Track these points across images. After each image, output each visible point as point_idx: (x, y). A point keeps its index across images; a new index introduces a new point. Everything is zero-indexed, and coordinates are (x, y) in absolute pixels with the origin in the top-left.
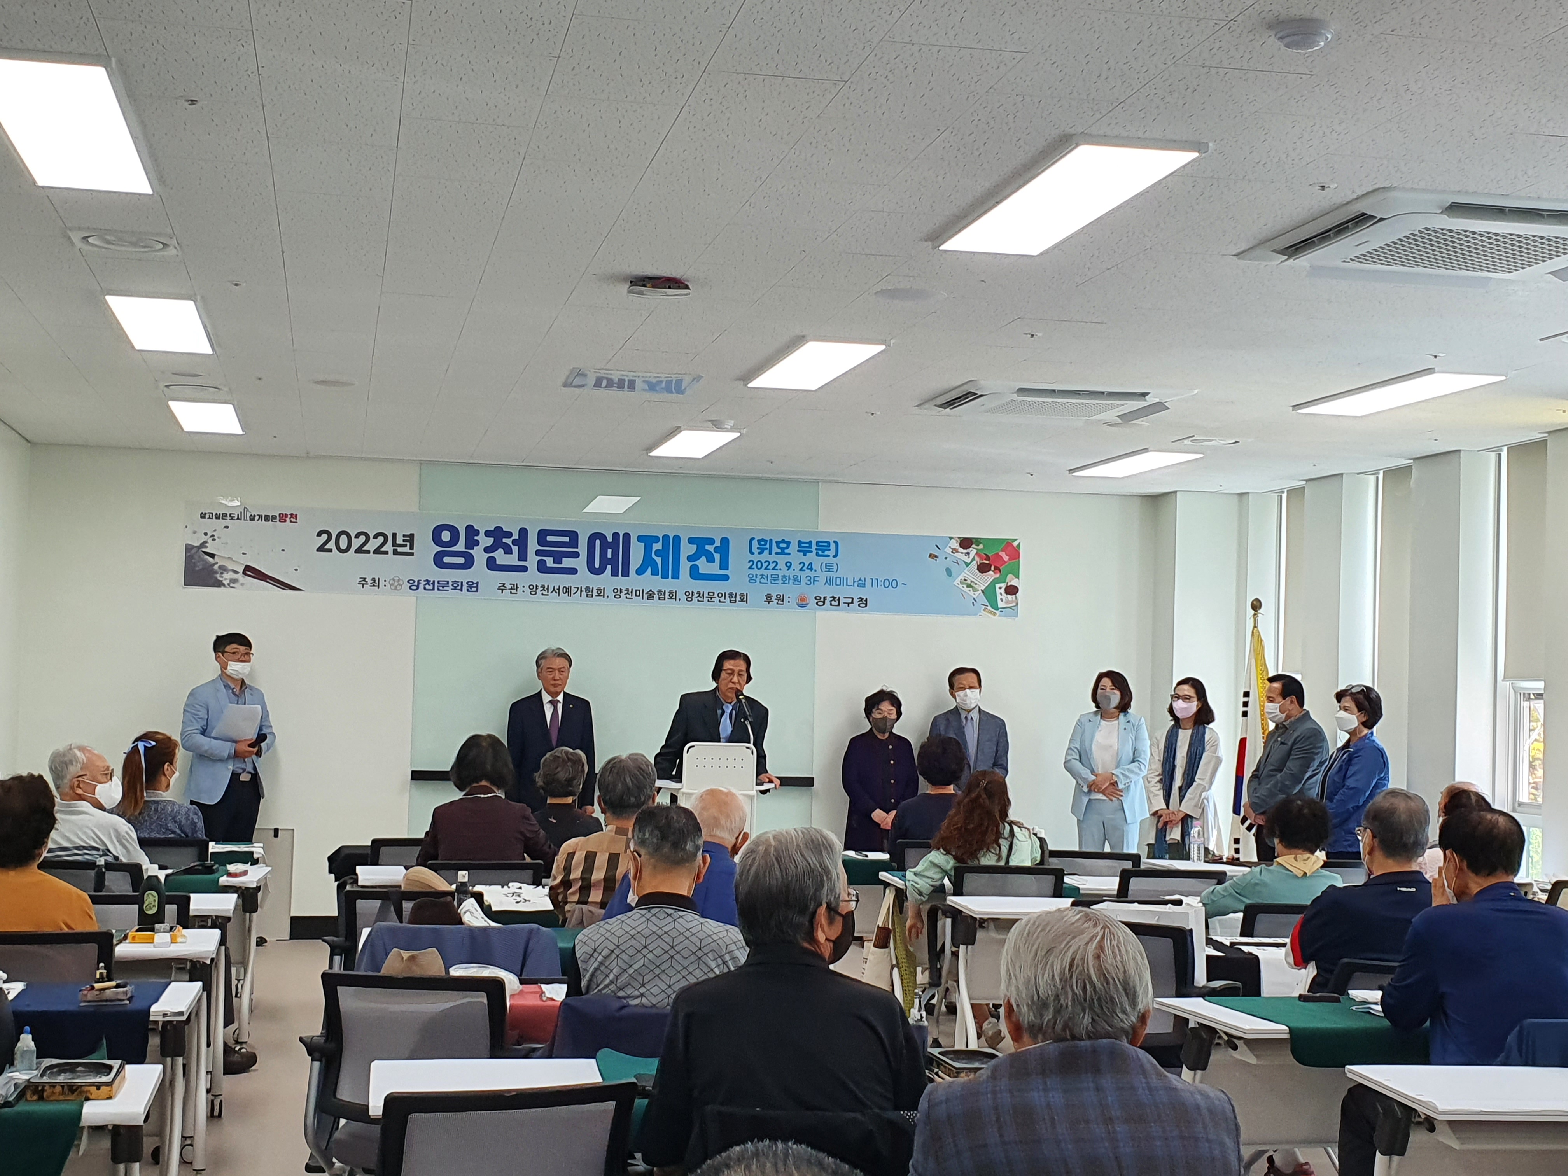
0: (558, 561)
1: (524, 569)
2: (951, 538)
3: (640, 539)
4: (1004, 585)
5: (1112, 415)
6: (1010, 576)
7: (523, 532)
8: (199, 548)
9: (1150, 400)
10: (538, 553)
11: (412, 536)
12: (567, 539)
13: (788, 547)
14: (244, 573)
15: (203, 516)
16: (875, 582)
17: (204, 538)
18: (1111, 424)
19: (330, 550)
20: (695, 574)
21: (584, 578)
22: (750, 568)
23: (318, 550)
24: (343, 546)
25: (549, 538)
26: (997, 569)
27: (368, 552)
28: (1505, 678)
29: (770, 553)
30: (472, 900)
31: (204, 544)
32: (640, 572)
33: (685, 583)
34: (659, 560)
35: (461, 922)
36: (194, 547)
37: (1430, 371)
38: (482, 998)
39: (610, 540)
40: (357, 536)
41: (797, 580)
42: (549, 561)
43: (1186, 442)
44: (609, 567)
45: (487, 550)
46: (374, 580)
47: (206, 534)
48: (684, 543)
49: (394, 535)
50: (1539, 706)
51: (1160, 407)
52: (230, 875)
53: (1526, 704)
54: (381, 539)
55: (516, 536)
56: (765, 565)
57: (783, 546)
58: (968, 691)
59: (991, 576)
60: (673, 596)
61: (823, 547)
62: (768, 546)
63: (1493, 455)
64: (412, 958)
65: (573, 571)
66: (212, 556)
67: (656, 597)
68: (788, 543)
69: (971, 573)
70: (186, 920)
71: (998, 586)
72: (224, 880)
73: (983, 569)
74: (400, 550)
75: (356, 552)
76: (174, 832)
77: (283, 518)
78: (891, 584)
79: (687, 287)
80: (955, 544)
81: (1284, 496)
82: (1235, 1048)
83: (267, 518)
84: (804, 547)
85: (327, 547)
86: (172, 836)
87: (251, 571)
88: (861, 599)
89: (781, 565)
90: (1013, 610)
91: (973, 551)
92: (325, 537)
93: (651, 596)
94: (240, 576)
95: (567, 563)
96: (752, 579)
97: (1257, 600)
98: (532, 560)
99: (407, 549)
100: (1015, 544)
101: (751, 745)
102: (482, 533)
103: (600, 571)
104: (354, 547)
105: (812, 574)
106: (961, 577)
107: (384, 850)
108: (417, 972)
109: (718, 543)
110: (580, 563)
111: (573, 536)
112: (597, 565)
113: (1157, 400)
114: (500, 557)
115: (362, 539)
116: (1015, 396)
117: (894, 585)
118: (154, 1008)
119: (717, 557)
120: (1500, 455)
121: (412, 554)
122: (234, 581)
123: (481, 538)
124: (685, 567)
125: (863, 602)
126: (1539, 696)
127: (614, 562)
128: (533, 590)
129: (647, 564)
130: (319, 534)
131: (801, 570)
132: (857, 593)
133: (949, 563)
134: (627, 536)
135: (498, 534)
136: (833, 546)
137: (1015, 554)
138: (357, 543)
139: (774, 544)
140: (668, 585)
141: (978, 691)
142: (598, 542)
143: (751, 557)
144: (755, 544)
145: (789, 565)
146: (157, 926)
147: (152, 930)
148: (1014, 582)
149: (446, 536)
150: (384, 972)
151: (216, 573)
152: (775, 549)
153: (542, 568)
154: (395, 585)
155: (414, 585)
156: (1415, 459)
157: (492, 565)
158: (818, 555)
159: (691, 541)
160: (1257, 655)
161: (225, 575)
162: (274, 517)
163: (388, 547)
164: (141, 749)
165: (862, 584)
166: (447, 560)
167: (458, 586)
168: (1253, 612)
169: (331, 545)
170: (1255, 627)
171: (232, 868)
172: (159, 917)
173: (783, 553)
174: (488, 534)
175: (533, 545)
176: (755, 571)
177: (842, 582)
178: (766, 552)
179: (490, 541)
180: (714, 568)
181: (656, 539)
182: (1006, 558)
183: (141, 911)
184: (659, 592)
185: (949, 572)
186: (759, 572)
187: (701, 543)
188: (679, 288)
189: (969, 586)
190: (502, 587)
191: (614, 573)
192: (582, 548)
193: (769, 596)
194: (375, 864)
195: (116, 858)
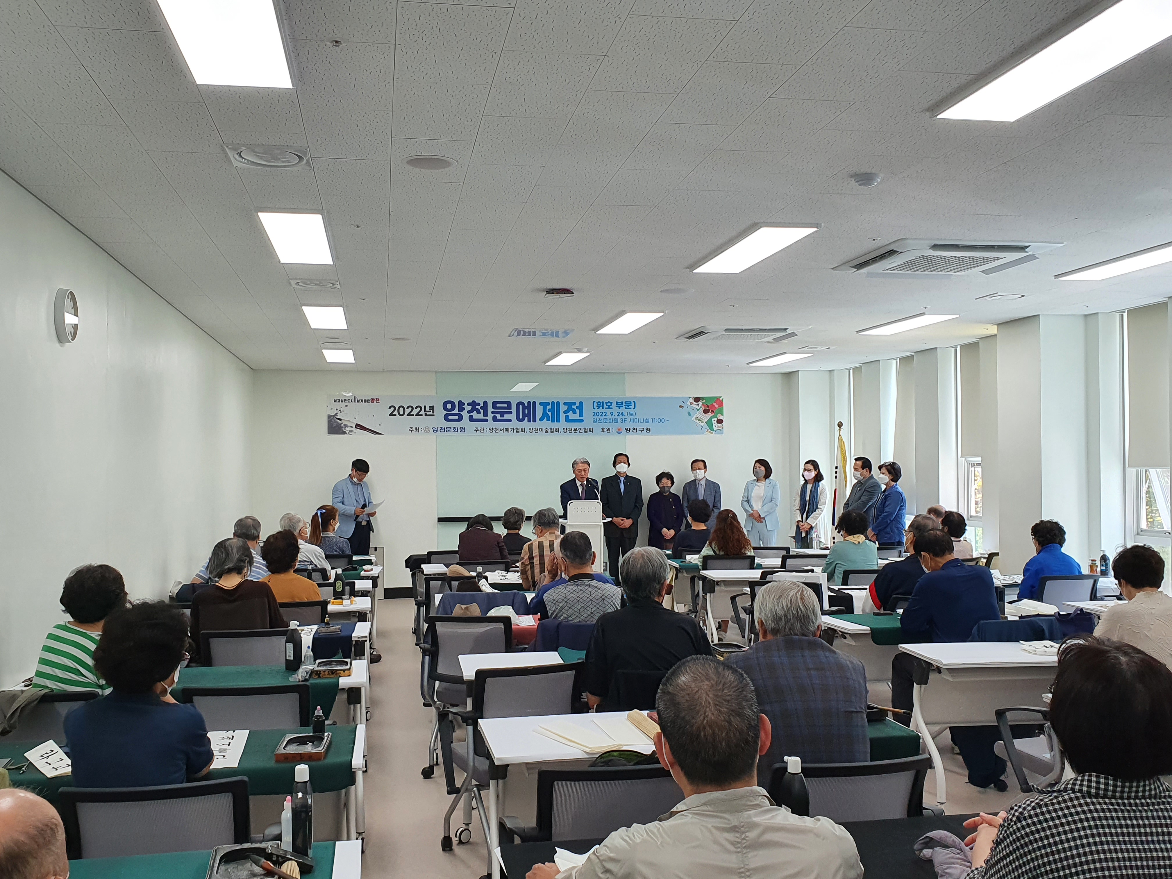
0: (502, 416)
1: (486, 420)
2: (690, 397)
3: (541, 404)
4: (716, 419)
5: (770, 339)
6: (719, 415)
7: (485, 403)
8: (334, 416)
9: (788, 331)
10: (493, 412)
11: (433, 407)
12: (506, 405)
13: (611, 405)
14: (355, 427)
15: (335, 401)
16: (654, 420)
17: (337, 412)
18: (770, 343)
19: (395, 415)
20: (567, 419)
21: (515, 423)
22: (594, 416)
23: (390, 415)
24: (401, 413)
25: (498, 405)
26: (713, 411)
27: (413, 415)
28: (962, 456)
29: (603, 408)
30: (485, 580)
31: (336, 414)
32: (541, 420)
33: (563, 424)
34: (550, 414)
35: (481, 590)
36: (331, 416)
37: (923, 314)
39: (526, 405)
40: (408, 408)
41: (616, 421)
42: (498, 416)
43: (804, 349)
44: (526, 418)
45: (469, 412)
46: (416, 428)
47: (337, 410)
48: (561, 405)
49: (425, 407)
50: (979, 469)
51: (793, 334)
52: (365, 571)
53: (973, 468)
54: (419, 409)
55: (482, 405)
56: (600, 414)
57: (609, 405)
58: (699, 471)
59: (710, 415)
60: (557, 430)
61: (628, 404)
62: (602, 405)
63: (953, 350)
64: (466, 608)
65: (510, 421)
66: (340, 420)
67: (549, 431)
68: (611, 403)
69: (700, 414)
71: (713, 419)
72: (363, 573)
73: (706, 411)
74: (428, 413)
75: (407, 415)
76: (336, 551)
77: (372, 400)
78: (661, 421)
79: (572, 293)
80: (692, 400)
81: (851, 371)
82: (845, 638)
83: (365, 401)
84: (619, 405)
85: (394, 413)
86: (335, 553)
87: (358, 426)
88: (647, 428)
89: (608, 414)
90: (721, 431)
91: (700, 403)
92: (392, 409)
93: (547, 431)
94: (354, 429)
95: (507, 417)
96: (595, 421)
97: (840, 422)
98: (490, 416)
99: (431, 413)
100: (721, 399)
101: (599, 501)
102: (466, 404)
103: (522, 420)
104: (406, 413)
105: (623, 417)
106: (695, 416)
107: (433, 557)
108: (470, 614)
109: (578, 405)
110: (513, 417)
111: (509, 404)
112: (521, 417)
113: (792, 331)
114: (475, 415)
115: (410, 409)
116: (723, 333)
117: (663, 421)
118: (352, 635)
119: (578, 411)
120: (956, 349)
121: (434, 415)
122: (351, 431)
123: (466, 406)
124: (562, 416)
125: (648, 430)
126: (979, 465)
127: (528, 415)
128: (491, 430)
129: (545, 415)
130: (390, 408)
131: (618, 416)
132: (645, 426)
133: (689, 409)
134: (534, 403)
135: (473, 404)
136: (633, 404)
137: (721, 404)
138: (408, 411)
139: (605, 404)
140: (555, 425)
141: (704, 471)
142: (521, 406)
143: (594, 411)
144: (595, 404)
145: (612, 414)
146: (343, 597)
147: (341, 599)
148: (721, 418)
149: (449, 406)
151: (343, 427)
152: (605, 406)
153: (495, 419)
154: (426, 430)
155: (435, 430)
156: (915, 352)
157: (471, 419)
158: (626, 408)
159: (565, 404)
161: (347, 429)
162: (369, 400)
163: (422, 412)
164: (319, 514)
165: (647, 421)
166: (450, 417)
167: (456, 430)
168: (839, 428)
169: (396, 412)
170: (840, 435)
171: (365, 567)
172: (343, 593)
173: (609, 408)
174: (469, 404)
175: (490, 409)
176: (596, 417)
177: (638, 421)
178: (601, 408)
179: (470, 408)
180: (576, 416)
181: (548, 404)
182: (717, 406)
183: (335, 590)
184: (551, 429)
185: (689, 414)
186: (598, 418)
187: (569, 405)
188: (569, 293)
189: (699, 420)
190: (477, 429)
191: (529, 421)
192: (513, 409)
193: (603, 429)
194: (430, 563)
195: (316, 566)
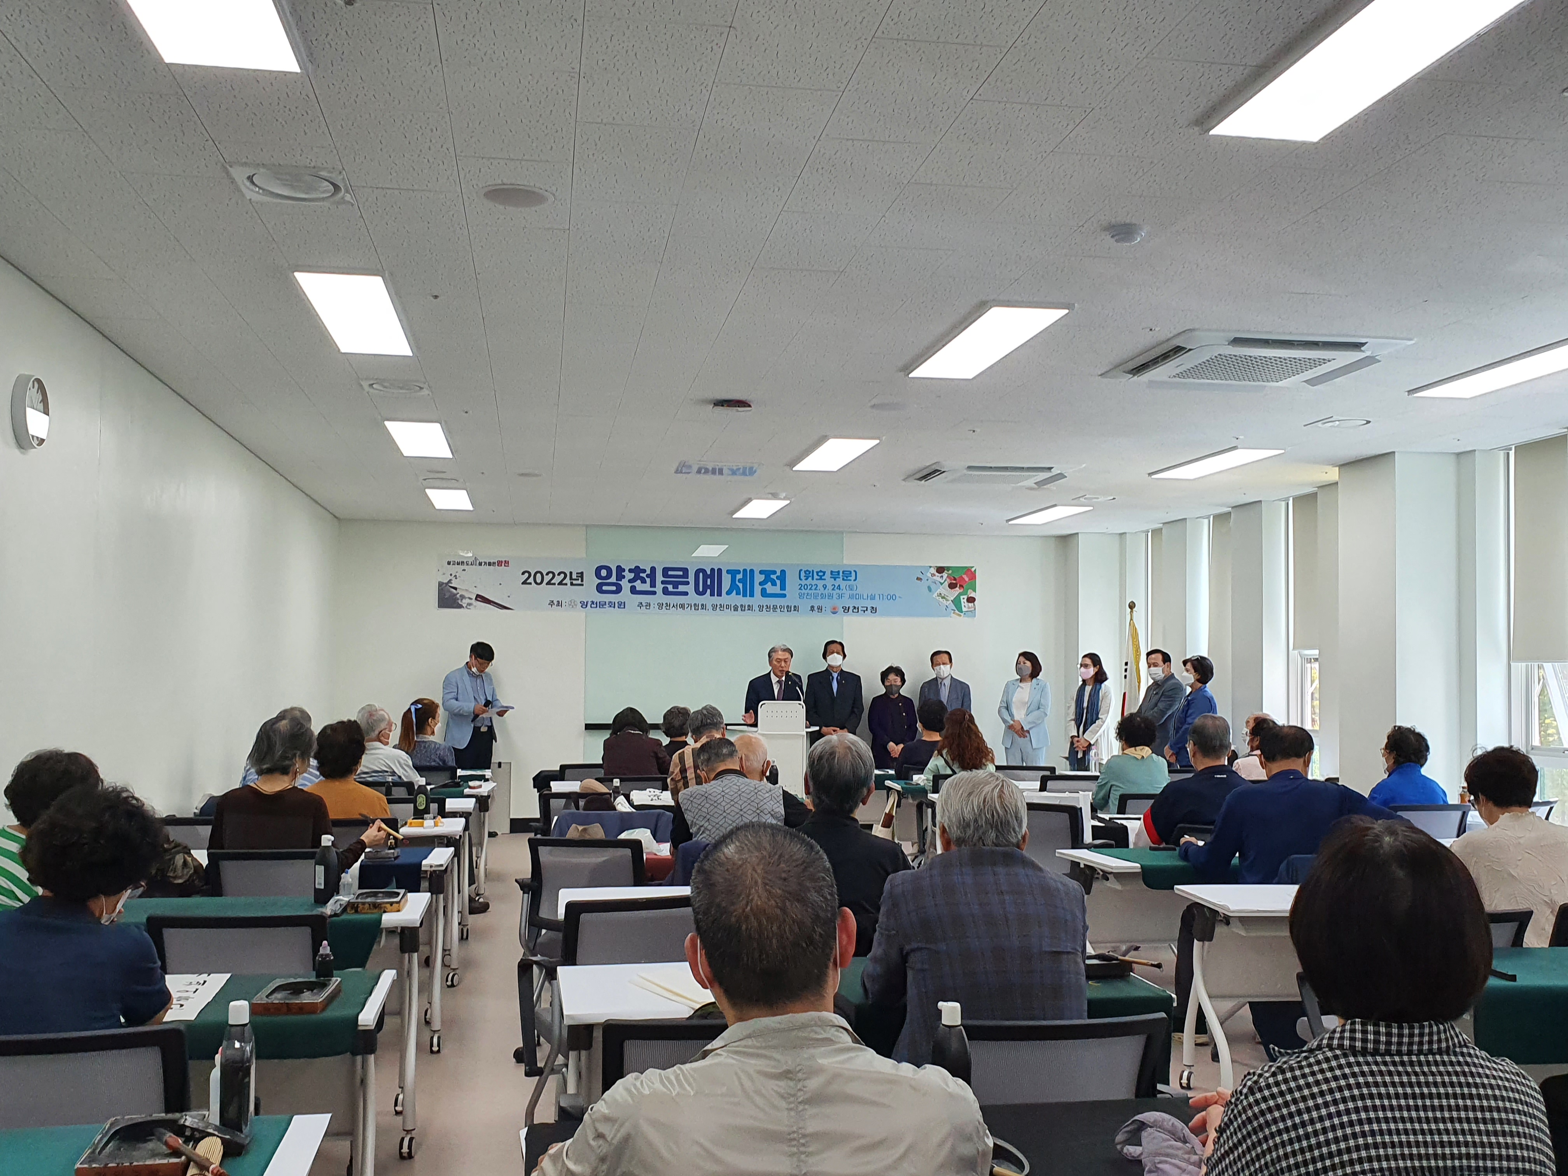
0: (675, 587)
1: (654, 593)
2: (930, 567)
3: (728, 572)
4: (966, 597)
5: (1030, 482)
6: (969, 591)
7: (653, 569)
8: (447, 584)
9: (1055, 472)
10: (663, 582)
11: (582, 573)
12: (681, 573)
13: (824, 575)
14: (476, 599)
15: (449, 563)
16: (881, 596)
17: (450, 578)
18: (1031, 489)
19: (530, 584)
20: (764, 593)
21: (693, 597)
22: (800, 589)
23: (523, 583)
24: (539, 581)
25: (670, 573)
26: (961, 586)
27: (554, 584)
28: (1294, 649)
29: (813, 579)
30: (622, 797)
31: (450, 581)
32: (728, 593)
33: (758, 599)
34: (740, 585)
35: (615, 809)
36: (443, 583)
37: (1235, 448)
38: (628, 852)
39: (709, 573)
40: (547, 574)
41: (830, 596)
42: (670, 588)
43: (1081, 499)
44: (709, 591)
45: (630, 581)
46: (558, 602)
47: (451, 575)
48: (756, 573)
49: (571, 573)
50: (1316, 665)
51: (1061, 476)
52: (471, 788)
53: (1309, 665)
54: (562, 576)
55: (648, 572)
56: (809, 588)
57: (821, 575)
58: (942, 666)
59: (958, 590)
60: (750, 608)
61: (847, 575)
62: (811, 575)
63: (1283, 504)
64: (584, 830)
65: (686, 594)
66: (455, 589)
67: (739, 609)
68: (824, 573)
69: (944, 590)
70: (443, 813)
71: (962, 597)
72: (466, 791)
73: (952, 586)
74: (574, 582)
75: (547, 584)
76: (435, 761)
77: (500, 563)
78: (892, 597)
79: (750, 406)
80: (933, 571)
81: (1150, 534)
82: (1107, 879)
83: (490, 564)
84: (835, 575)
85: (528, 581)
86: (433, 764)
87: (480, 598)
88: (873, 608)
89: (820, 587)
90: (972, 613)
91: (945, 575)
92: (527, 575)
93: (736, 609)
94: (473, 601)
95: (681, 588)
96: (801, 596)
97: (1133, 602)
98: (659, 587)
99: (579, 582)
100: (973, 570)
101: (802, 702)
102: (627, 571)
103: (703, 593)
104: (545, 581)
105: (840, 592)
106: (938, 592)
107: (567, 771)
108: (587, 837)
109: (778, 574)
110: (690, 588)
111: (685, 571)
112: (701, 589)
113: (1059, 472)
114: (639, 585)
115: (551, 575)
116: (965, 472)
117: (894, 598)
118: (424, 862)
119: (778, 582)
120: (1288, 504)
121: (582, 585)
122: (470, 604)
123: (626, 573)
124: (758, 589)
125: (874, 610)
126: (1316, 660)
127: (712, 587)
128: (660, 606)
129: (733, 588)
130: (523, 573)
131: (833, 589)
132: (869, 604)
133: (929, 583)
134: (720, 570)
135: (637, 571)
136: (853, 574)
137: (972, 576)
138: (547, 578)
139: (815, 574)
140: (747, 601)
141: (949, 666)
142: (701, 575)
143: (800, 582)
144: (803, 574)
145: (825, 587)
146: (426, 816)
147: (423, 818)
148: (972, 595)
149: (604, 573)
150: (568, 836)
151: (458, 599)
152: (816, 576)
153: (666, 592)
154: (572, 604)
155: (584, 605)
156: (1233, 507)
157: (633, 591)
158: (843, 579)
159: (761, 572)
160: (1133, 638)
161: (464, 601)
162: (494, 563)
163: (567, 581)
164: (413, 710)
165: (873, 598)
166: (604, 588)
167: (612, 605)
168: (1130, 610)
169: (531, 580)
170: (1131, 619)
171: (472, 784)
172: (427, 811)
173: (821, 579)
174: (630, 571)
175: (659, 577)
176: (803, 591)
177: (859, 597)
178: (810, 579)
179: (632, 575)
180: (777, 590)
181: (738, 572)
182: (967, 579)
183: (415, 807)
184: (742, 606)
185: (930, 589)
186: (806, 592)
187: (767, 574)
188: (745, 406)
189: (943, 598)
190: (640, 605)
191: (712, 594)
192: (691, 579)
193: (812, 607)
194: (563, 780)
195: (400, 777)
